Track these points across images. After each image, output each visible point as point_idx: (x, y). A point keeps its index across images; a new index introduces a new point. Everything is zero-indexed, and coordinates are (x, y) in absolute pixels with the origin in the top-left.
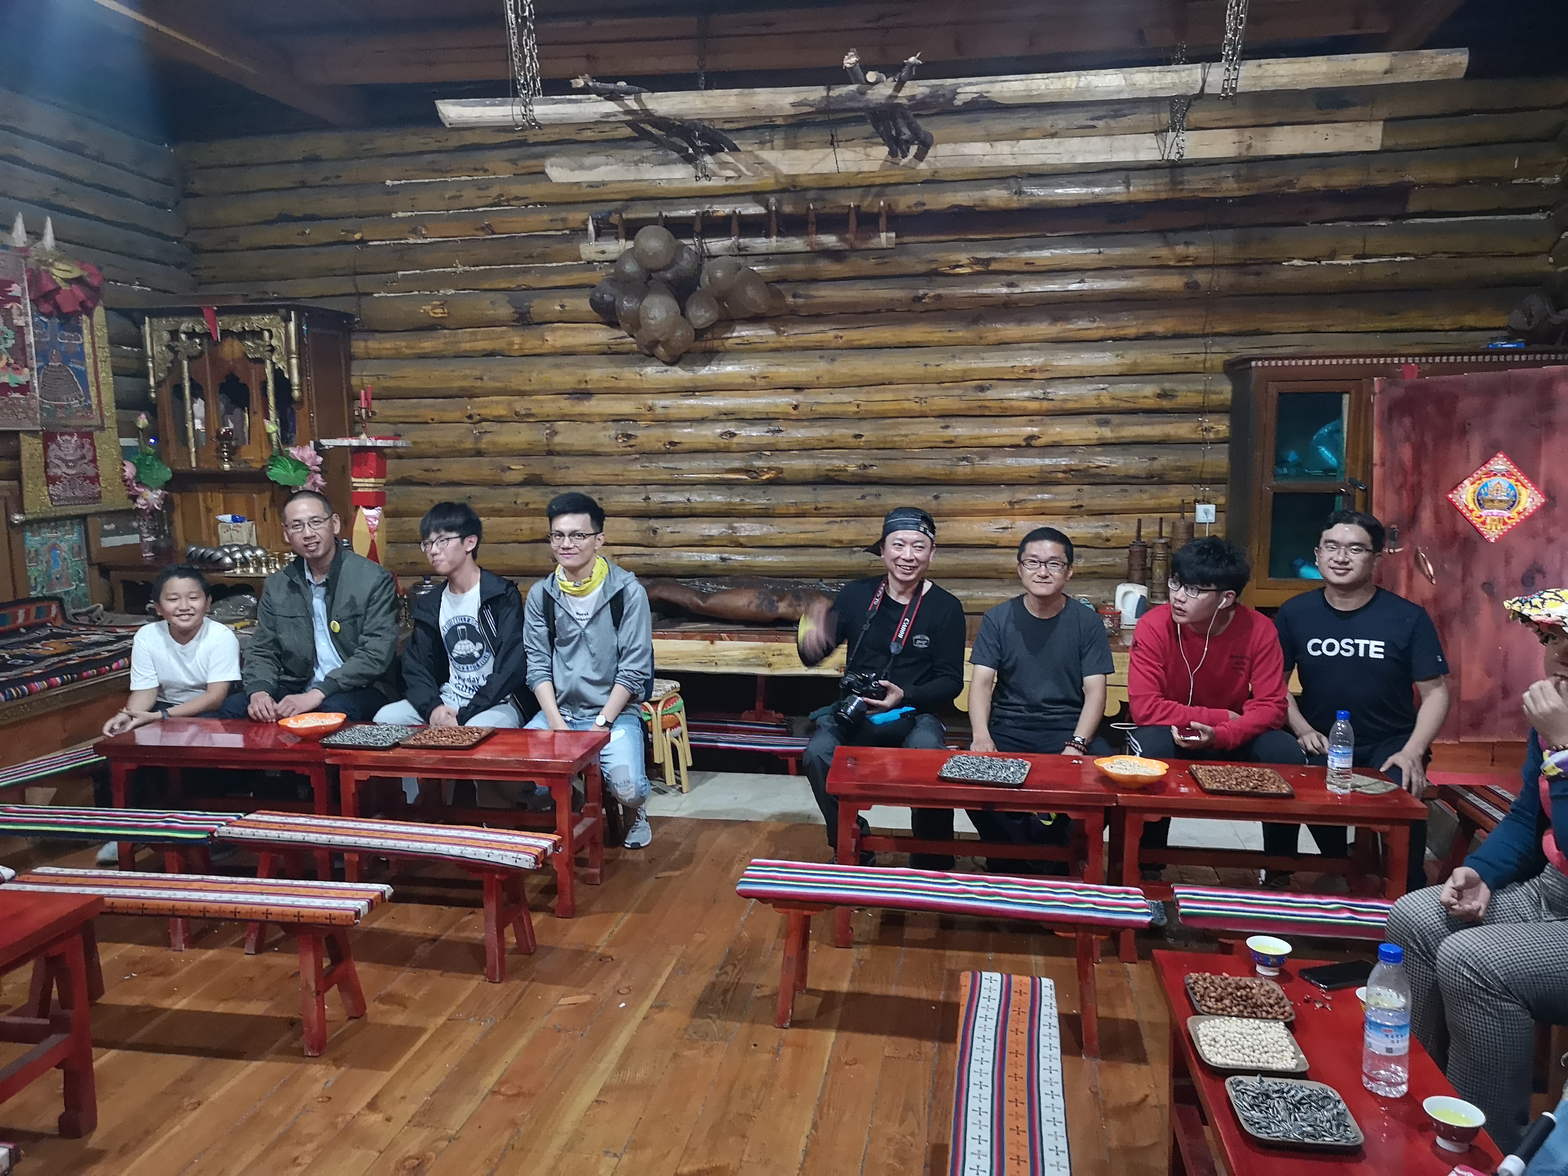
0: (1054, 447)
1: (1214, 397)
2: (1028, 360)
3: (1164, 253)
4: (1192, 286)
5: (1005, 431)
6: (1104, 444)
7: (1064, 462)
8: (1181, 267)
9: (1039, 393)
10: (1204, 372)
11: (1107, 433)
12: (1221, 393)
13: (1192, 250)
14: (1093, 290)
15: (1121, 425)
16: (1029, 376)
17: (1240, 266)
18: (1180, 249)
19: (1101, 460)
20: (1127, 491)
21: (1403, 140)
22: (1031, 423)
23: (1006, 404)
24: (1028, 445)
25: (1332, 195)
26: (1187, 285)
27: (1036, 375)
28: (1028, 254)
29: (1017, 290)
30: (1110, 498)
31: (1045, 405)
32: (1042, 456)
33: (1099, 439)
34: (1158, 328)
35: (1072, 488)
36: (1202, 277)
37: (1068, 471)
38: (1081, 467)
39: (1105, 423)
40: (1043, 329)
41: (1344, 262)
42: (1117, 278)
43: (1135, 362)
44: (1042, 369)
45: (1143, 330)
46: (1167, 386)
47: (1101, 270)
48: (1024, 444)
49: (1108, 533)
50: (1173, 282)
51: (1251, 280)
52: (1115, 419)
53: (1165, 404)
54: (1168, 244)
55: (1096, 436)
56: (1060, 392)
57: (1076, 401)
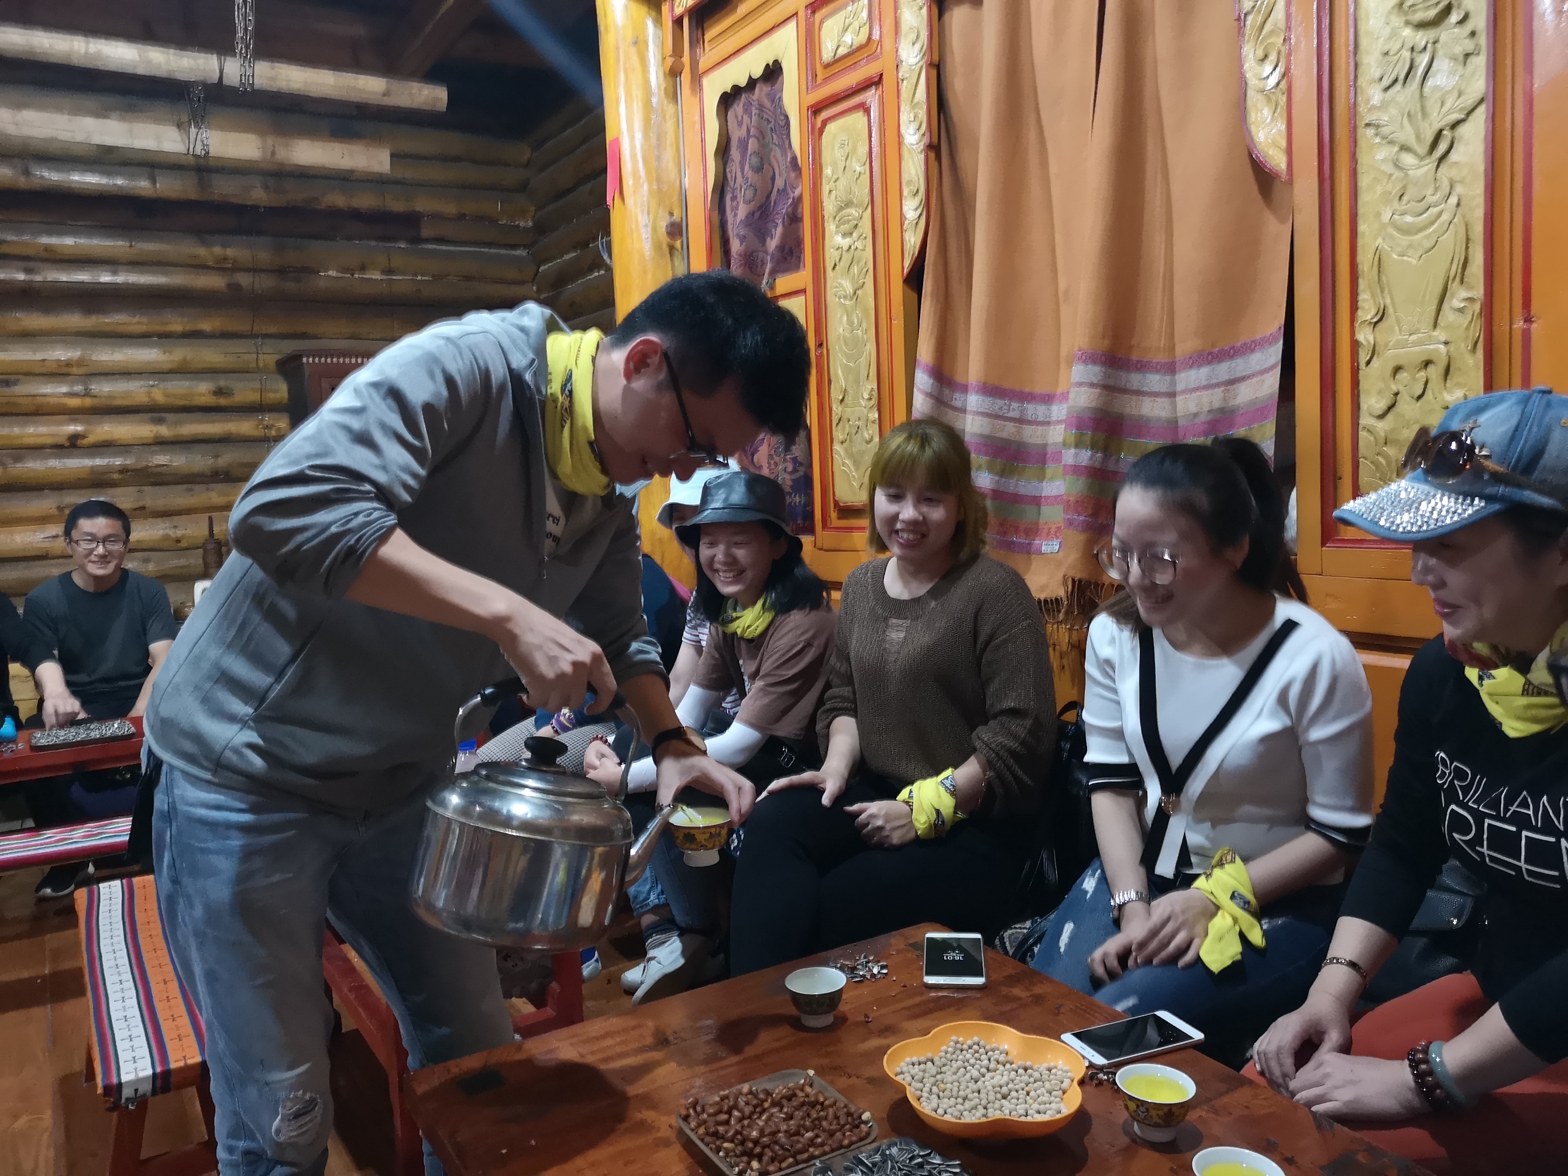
0: (106, 446)
1: (271, 395)
2: (60, 354)
3: (202, 251)
4: (235, 287)
5: (43, 430)
6: (161, 443)
7: (118, 461)
8: (221, 267)
9: (79, 388)
10: (258, 370)
11: (164, 431)
12: (276, 391)
13: (230, 252)
14: (128, 284)
15: (177, 423)
16: (65, 370)
17: (281, 272)
18: (217, 250)
19: (160, 459)
20: (193, 490)
21: (409, 173)
22: (74, 421)
23: (39, 400)
24: (73, 444)
25: (356, 215)
26: (229, 286)
27: (75, 370)
28: (45, 240)
29: (38, 278)
30: (176, 497)
31: (88, 402)
32: (92, 456)
33: (156, 437)
34: (206, 326)
35: (132, 490)
36: (244, 280)
37: (124, 470)
38: (139, 467)
39: (160, 421)
40: (74, 320)
41: (374, 277)
42: (155, 273)
43: (185, 360)
44: (80, 363)
45: (189, 327)
46: (222, 383)
47: (136, 264)
48: (67, 444)
49: (179, 533)
50: (213, 282)
51: (290, 286)
52: (169, 417)
53: (223, 401)
54: (204, 243)
55: (152, 435)
56: (104, 388)
57: (123, 398)
